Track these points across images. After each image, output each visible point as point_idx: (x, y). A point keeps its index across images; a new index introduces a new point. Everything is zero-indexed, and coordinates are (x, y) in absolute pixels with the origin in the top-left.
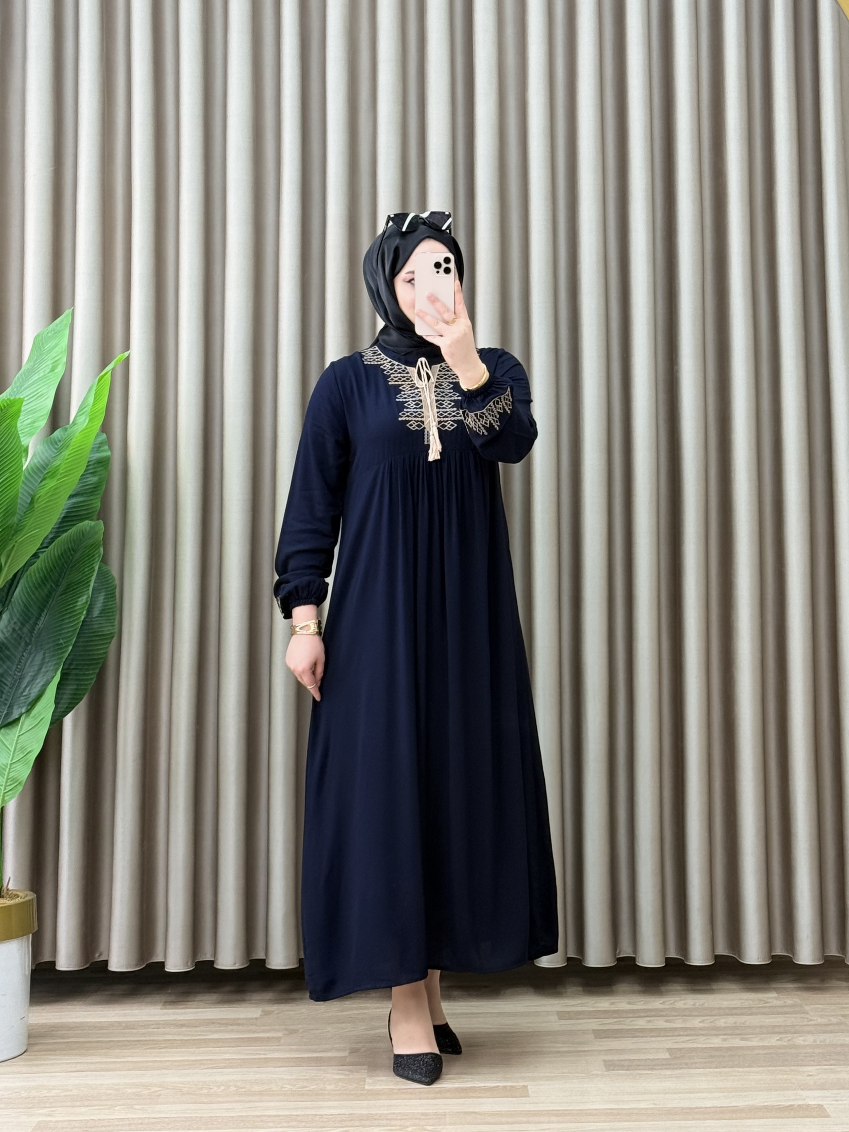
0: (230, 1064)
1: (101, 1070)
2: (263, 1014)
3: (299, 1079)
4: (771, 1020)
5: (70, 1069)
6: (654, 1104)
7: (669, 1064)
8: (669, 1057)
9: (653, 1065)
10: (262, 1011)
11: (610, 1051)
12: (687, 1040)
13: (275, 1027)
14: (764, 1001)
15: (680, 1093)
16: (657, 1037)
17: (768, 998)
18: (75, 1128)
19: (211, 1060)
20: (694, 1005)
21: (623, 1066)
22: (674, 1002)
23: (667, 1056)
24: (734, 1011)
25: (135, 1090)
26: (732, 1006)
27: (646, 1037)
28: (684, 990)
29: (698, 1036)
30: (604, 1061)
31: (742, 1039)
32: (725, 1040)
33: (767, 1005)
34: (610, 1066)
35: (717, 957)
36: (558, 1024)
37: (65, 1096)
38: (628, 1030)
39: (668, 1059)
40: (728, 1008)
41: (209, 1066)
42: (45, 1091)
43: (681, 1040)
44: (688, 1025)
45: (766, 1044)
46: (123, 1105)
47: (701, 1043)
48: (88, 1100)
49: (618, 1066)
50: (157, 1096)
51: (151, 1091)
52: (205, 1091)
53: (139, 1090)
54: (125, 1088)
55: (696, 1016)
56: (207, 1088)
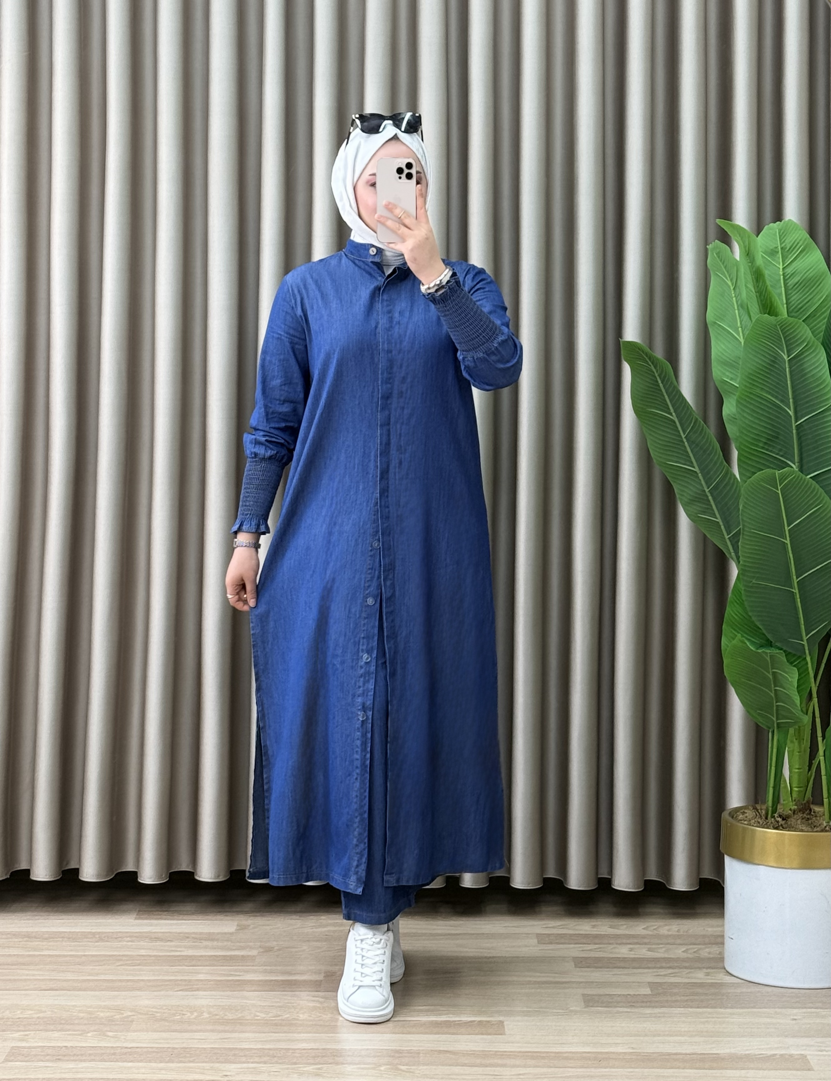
0: (203, 986)
1: (74, 989)
2: (239, 928)
3: (272, 1006)
5: (44, 987)
6: (633, 1048)
7: (650, 1002)
8: (650, 993)
9: (634, 1002)
10: (238, 925)
11: (589, 984)
12: (670, 974)
13: (250, 944)
15: (659, 1035)
16: (639, 968)
18: (48, 1055)
19: (185, 980)
20: (678, 931)
21: (602, 1002)
22: (657, 927)
23: (647, 991)
25: (108, 1014)
27: (629, 968)
28: (667, 914)
29: (681, 968)
30: (584, 995)
32: (708, 974)
34: (589, 1001)
36: (539, 948)
37: (38, 1018)
38: (609, 959)
39: (650, 995)
41: (182, 988)
42: (19, 1012)
43: (662, 974)
44: (671, 955)
46: (94, 1031)
47: (684, 977)
48: (61, 1024)
49: (598, 1002)
50: (131, 1021)
51: (124, 1016)
52: (178, 1017)
53: (112, 1014)
54: (98, 1011)
55: (680, 944)
56: (180, 1013)
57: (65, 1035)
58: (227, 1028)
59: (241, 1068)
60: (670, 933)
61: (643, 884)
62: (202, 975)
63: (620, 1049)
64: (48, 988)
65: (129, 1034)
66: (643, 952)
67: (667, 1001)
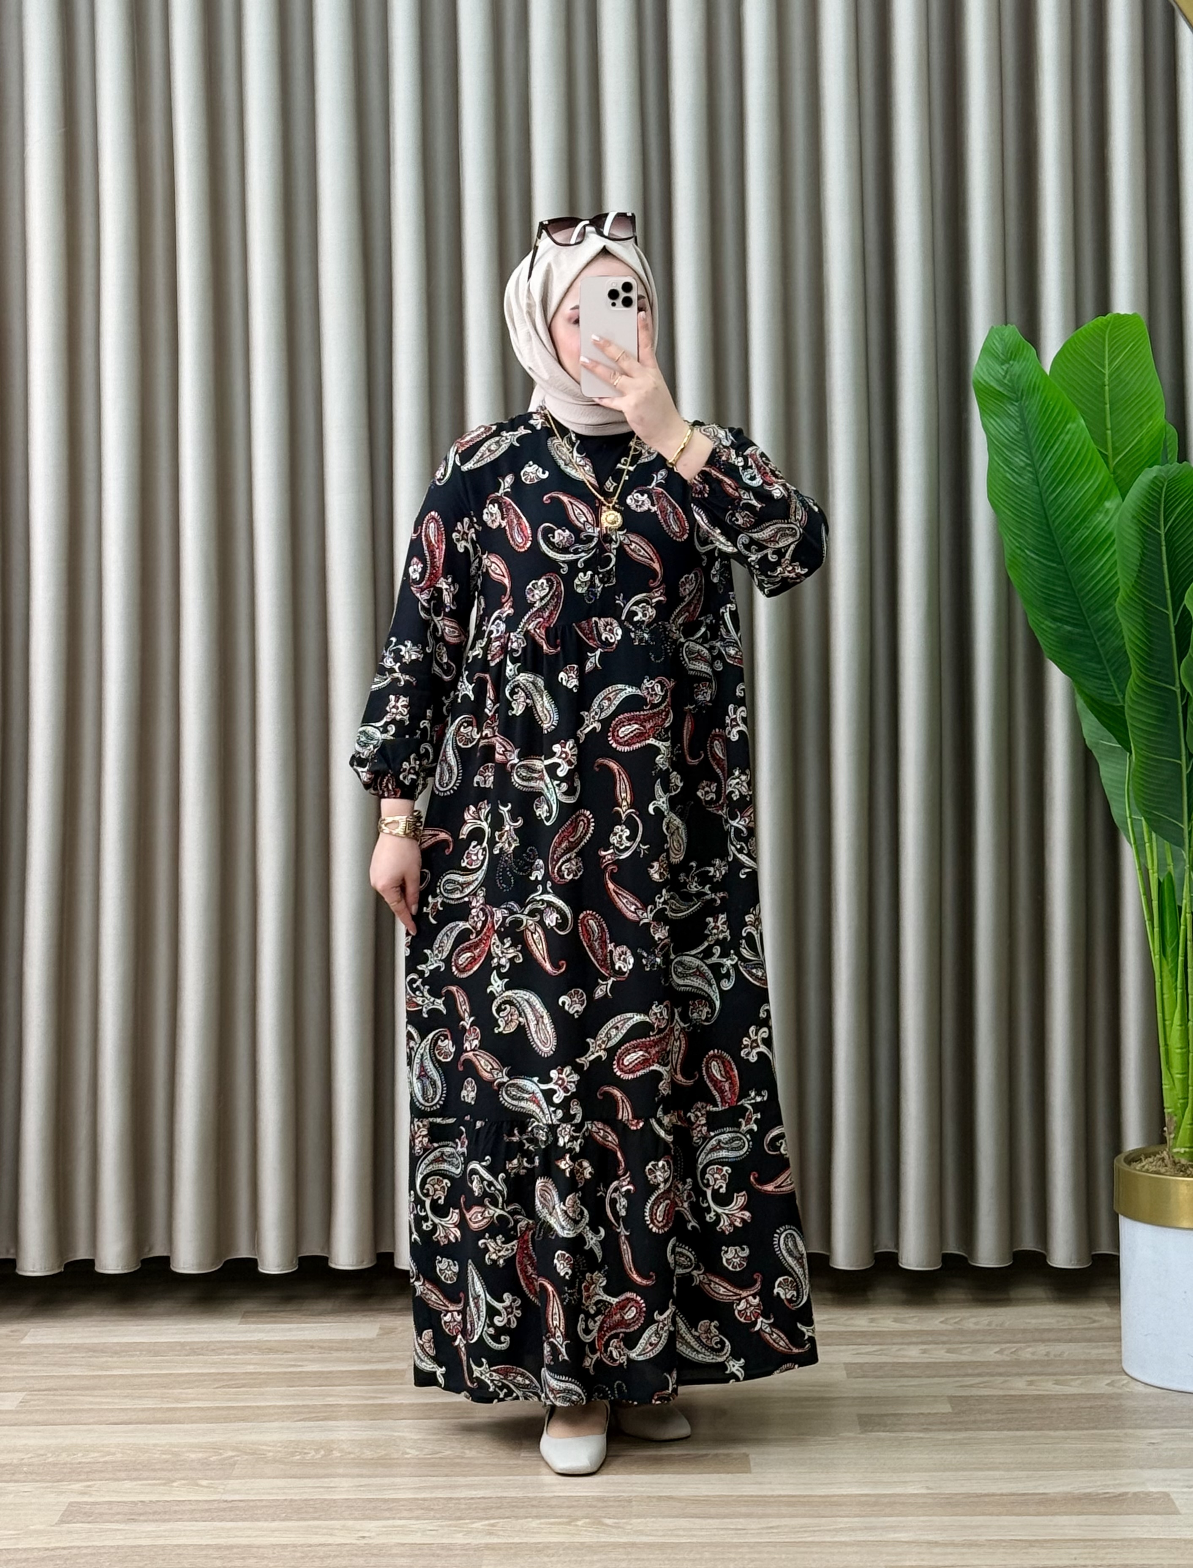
3: (428, 1439)
5: (112, 1420)
6: (928, 1488)
7: (951, 1423)
8: (950, 1410)
9: (928, 1424)
11: (867, 1400)
12: (976, 1384)
13: (395, 1354)
14: (1090, 1318)
15: (964, 1469)
16: (935, 1376)
17: (1096, 1314)
18: (118, 1514)
19: (307, 1406)
20: (989, 1324)
21: (884, 1425)
22: (961, 1320)
23: (947, 1408)
24: (1046, 1336)
25: (200, 1455)
26: (1044, 1327)
27: (920, 1377)
28: (968, 1301)
29: (992, 1376)
30: (860, 1416)
31: (1057, 1383)
32: (1031, 1383)
33: (1095, 1325)
34: (866, 1424)
35: (1017, 1255)
37: (106, 1462)
38: (894, 1365)
39: (949, 1413)
40: (1037, 1330)
41: (304, 1416)
42: (79, 1455)
43: (968, 1383)
44: (980, 1358)
45: (1092, 1390)
46: (183, 1479)
47: (996, 1388)
48: (136, 1470)
49: (879, 1424)
50: (233, 1464)
51: (223, 1456)
52: (298, 1457)
53: (207, 1454)
54: (187, 1451)
55: (991, 1343)
56: (301, 1453)
57: (142, 1485)
58: (364, 1471)
59: (384, 1527)
60: (977, 1327)
61: (940, 1260)
62: (330, 1399)
63: (911, 1490)
64: (118, 1421)
65: (231, 1482)
66: (940, 1354)
67: (975, 1422)
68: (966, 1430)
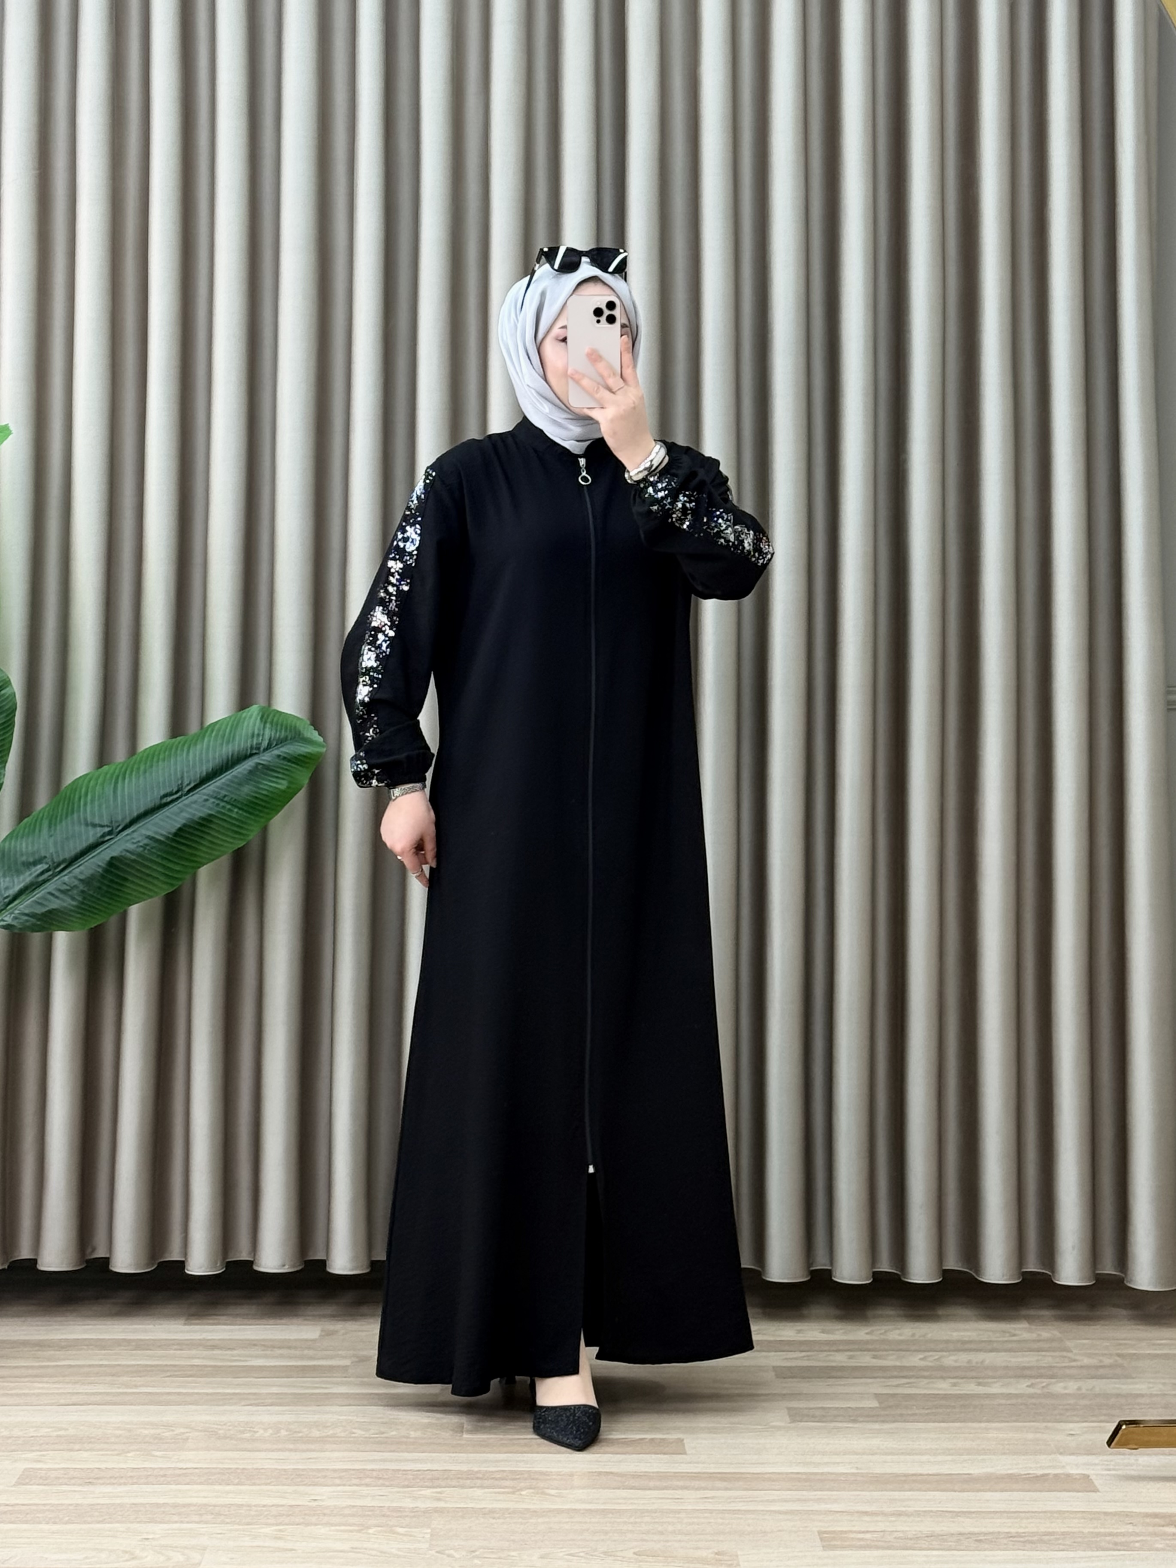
0: (279, 1400)
1: (107, 1404)
2: (323, 1334)
3: (373, 1422)
4: (1020, 1360)
6: (857, 1468)
7: (878, 1416)
8: (877, 1405)
9: (855, 1416)
10: (322, 1331)
11: (797, 1396)
12: (904, 1384)
13: (340, 1352)
14: (1009, 1332)
15: (893, 1454)
16: (862, 1377)
17: (1015, 1329)
18: (75, 1478)
19: (255, 1394)
20: (913, 1335)
21: (813, 1416)
22: (886, 1332)
23: (874, 1404)
24: (967, 1346)
25: (152, 1432)
26: (967, 1339)
27: (848, 1378)
28: (899, 1316)
29: (917, 1378)
30: (789, 1409)
31: (979, 1384)
32: (955, 1385)
33: (1015, 1338)
34: (796, 1416)
35: (946, 1273)
37: (58, 1436)
38: (821, 1368)
39: (877, 1407)
40: (958, 1341)
41: (253, 1402)
42: (32, 1430)
43: (894, 1383)
44: (905, 1363)
45: (1013, 1391)
46: (137, 1450)
47: (923, 1388)
48: (90, 1443)
49: (808, 1416)
50: (184, 1439)
51: (175, 1433)
52: (248, 1435)
53: (158, 1431)
54: (140, 1428)
55: (915, 1351)
56: (250, 1431)
57: (97, 1455)
58: (312, 1447)
59: (334, 1492)
60: (902, 1338)
61: (872, 1275)
62: (275, 1388)
63: (841, 1469)
64: (71, 1403)
65: (184, 1453)
66: (866, 1360)
67: (901, 1415)
68: (894, 1422)
